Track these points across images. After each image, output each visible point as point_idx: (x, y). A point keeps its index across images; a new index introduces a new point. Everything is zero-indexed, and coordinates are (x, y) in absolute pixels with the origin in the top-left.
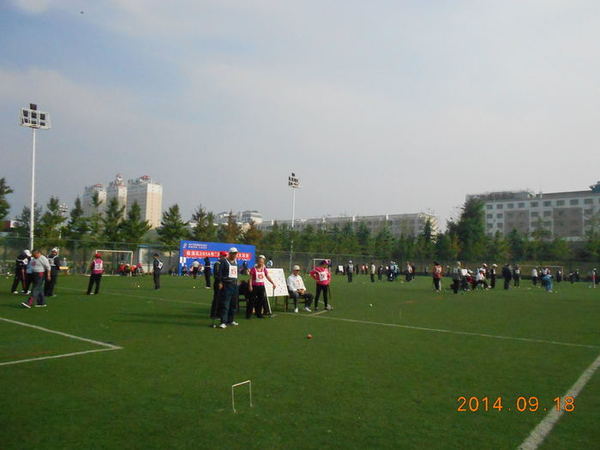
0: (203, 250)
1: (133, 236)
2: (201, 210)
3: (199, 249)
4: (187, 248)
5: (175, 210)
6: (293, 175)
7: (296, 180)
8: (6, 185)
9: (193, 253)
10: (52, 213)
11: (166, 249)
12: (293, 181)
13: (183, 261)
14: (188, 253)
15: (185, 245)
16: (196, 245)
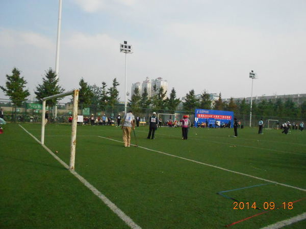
0: (207, 114)
1: (173, 106)
2: (205, 92)
3: (204, 114)
4: (199, 113)
5: (192, 92)
6: (252, 71)
7: (254, 75)
8: (117, 81)
9: (202, 116)
10: (136, 95)
11: (188, 113)
12: (252, 75)
13: (196, 120)
14: (199, 116)
15: (198, 111)
16: (203, 111)
